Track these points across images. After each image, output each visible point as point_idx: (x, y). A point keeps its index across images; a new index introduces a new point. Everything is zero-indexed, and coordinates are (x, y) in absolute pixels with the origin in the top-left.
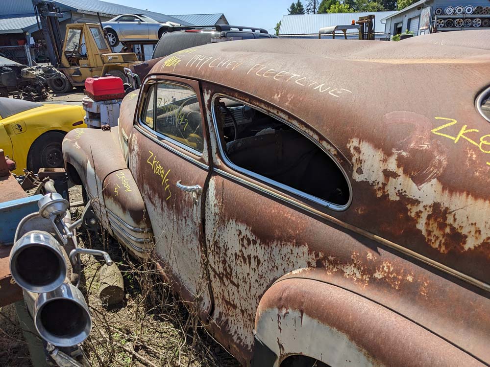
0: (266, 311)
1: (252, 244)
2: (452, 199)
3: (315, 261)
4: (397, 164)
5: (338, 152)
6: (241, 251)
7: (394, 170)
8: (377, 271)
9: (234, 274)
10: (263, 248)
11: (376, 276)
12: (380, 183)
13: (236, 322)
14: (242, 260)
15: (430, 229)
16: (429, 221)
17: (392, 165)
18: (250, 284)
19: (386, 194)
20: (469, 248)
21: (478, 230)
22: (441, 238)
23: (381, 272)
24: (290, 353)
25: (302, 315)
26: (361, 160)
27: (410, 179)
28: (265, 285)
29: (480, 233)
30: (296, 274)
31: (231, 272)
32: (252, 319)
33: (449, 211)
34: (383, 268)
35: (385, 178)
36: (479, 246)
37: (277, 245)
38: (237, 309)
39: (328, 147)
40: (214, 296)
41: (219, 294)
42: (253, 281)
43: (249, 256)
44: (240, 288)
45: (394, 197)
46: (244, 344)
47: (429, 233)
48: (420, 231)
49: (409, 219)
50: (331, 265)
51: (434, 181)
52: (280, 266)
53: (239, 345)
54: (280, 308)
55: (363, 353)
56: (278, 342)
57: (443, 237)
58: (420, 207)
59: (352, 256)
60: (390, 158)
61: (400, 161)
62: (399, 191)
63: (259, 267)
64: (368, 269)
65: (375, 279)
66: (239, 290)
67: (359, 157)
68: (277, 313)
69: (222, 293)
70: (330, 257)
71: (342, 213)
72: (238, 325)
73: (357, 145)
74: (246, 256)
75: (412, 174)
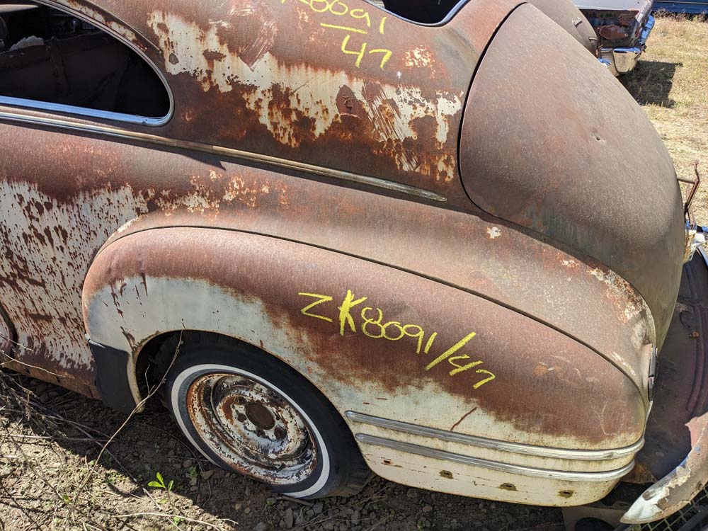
0: (93, 297)
1: (45, 210)
2: (291, 76)
3: (146, 204)
4: (218, 40)
5: (137, 35)
6: (31, 227)
7: (216, 50)
8: (226, 191)
9: (31, 268)
10: (65, 211)
11: (227, 199)
12: (204, 71)
13: (58, 341)
14: (37, 241)
15: (275, 120)
16: (272, 110)
17: (213, 44)
18: (61, 272)
19: (215, 85)
20: (321, 134)
21: (324, 108)
22: (289, 130)
23: (232, 192)
24: (144, 340)
25: (144, 279)
26: (172, 42)
27: (239, 58)
28: (84, 266)
29: (327, 112)
30: (123, 231)
31: (26, 267)
32: (81, 324)
33: (290, 92)
34: (232, 186)
35: (209, 62)
36: (330, 129)
37: (85, 198)
38: (54, 321)
39: (122, 30)
40: (11, 317)
41: (17, 310)
42: (64, 266)
43: (47, 231)
44: (47, 286)
45: (225, 88)
46: (79, 366)
47: (275, 125)
48: (265, 126)
49: (248, 113)
50: (168, 203)
51: (267, 55)
52: (98, 228)
53: (72, 371)
54: (112, 283)
55: (230, 294)
56: (124, 333)
57: (291, 127)
58: (259, 95)
59: (192, 182)
60: (209, 32)
61: (223, 37)
62: (229, 77)
63: (67, 241)
64: (215, 193)
65: (226, 202)
66: (47, 289)
67: (168, 38)
68: (110, 291)
69: (21, 305)
70: (164, 191)
71: (165, 127)
72: (63, 344)
73: (161, 21)
74: (41, 231)
75: (240, 51)
